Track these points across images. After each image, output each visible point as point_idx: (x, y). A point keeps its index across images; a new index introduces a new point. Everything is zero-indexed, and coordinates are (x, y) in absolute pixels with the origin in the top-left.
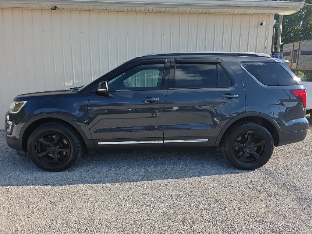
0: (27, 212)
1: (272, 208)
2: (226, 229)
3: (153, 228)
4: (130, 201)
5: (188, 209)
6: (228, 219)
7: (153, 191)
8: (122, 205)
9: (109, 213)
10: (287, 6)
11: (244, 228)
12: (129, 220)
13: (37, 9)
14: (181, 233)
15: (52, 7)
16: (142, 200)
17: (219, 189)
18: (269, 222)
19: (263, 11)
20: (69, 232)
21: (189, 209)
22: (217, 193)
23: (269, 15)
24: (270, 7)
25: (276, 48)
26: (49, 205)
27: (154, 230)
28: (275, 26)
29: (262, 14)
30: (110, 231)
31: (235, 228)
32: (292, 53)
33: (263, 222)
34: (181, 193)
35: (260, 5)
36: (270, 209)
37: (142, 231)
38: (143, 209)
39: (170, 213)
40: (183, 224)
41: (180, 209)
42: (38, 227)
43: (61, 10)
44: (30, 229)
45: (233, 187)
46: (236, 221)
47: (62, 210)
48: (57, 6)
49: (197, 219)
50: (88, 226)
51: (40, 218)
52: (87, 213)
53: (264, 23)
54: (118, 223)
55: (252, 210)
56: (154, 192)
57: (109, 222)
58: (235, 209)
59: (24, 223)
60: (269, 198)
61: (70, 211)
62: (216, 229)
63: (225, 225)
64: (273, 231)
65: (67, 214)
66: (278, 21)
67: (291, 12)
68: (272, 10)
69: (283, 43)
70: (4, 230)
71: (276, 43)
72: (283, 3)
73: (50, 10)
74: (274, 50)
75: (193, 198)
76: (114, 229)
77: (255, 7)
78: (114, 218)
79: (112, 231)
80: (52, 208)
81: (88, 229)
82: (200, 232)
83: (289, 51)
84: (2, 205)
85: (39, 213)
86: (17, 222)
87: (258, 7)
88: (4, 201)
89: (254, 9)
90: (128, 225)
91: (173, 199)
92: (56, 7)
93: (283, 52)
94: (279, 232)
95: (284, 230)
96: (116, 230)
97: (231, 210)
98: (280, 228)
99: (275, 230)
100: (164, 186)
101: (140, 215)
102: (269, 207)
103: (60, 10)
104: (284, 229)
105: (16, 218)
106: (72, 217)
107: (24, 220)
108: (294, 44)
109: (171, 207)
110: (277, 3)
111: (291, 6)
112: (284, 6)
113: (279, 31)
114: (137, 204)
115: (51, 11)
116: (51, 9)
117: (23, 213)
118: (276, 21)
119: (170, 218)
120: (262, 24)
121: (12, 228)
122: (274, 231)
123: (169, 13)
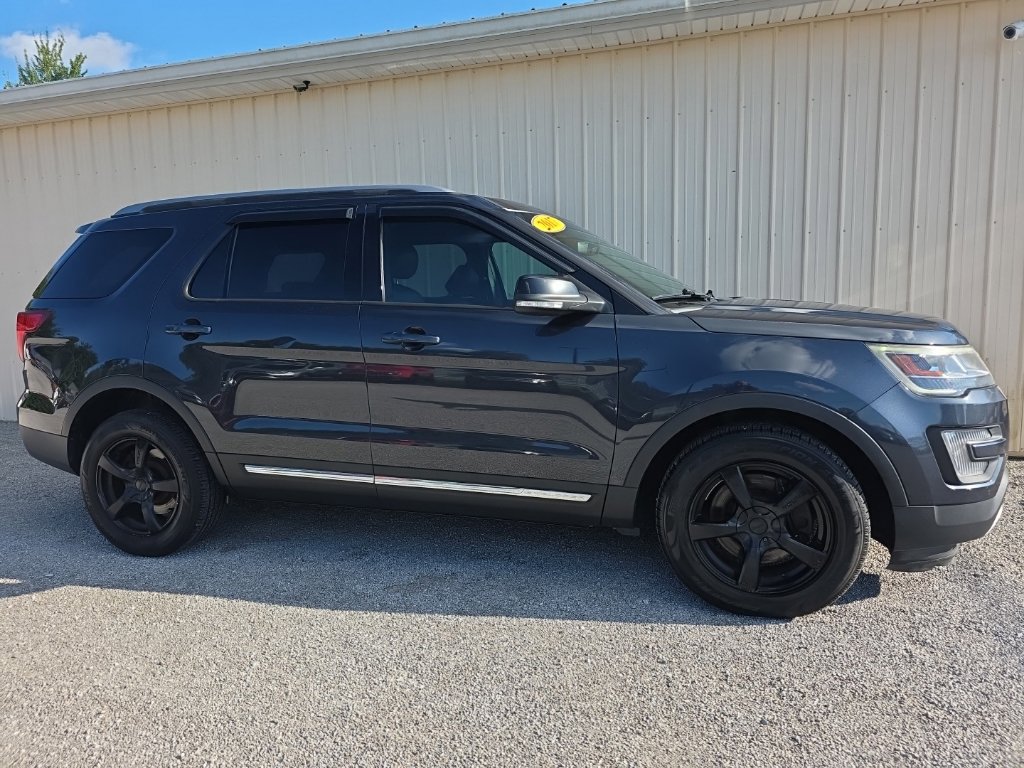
13: (265, 95)
15: (296, 84)
43: (321, 89)
53: (1021, 29)
92: (307, 83)
103: (319, 91)
115: (299, 95)
116: (294, 89)
120: (1010, 33)
123: (635, 46)
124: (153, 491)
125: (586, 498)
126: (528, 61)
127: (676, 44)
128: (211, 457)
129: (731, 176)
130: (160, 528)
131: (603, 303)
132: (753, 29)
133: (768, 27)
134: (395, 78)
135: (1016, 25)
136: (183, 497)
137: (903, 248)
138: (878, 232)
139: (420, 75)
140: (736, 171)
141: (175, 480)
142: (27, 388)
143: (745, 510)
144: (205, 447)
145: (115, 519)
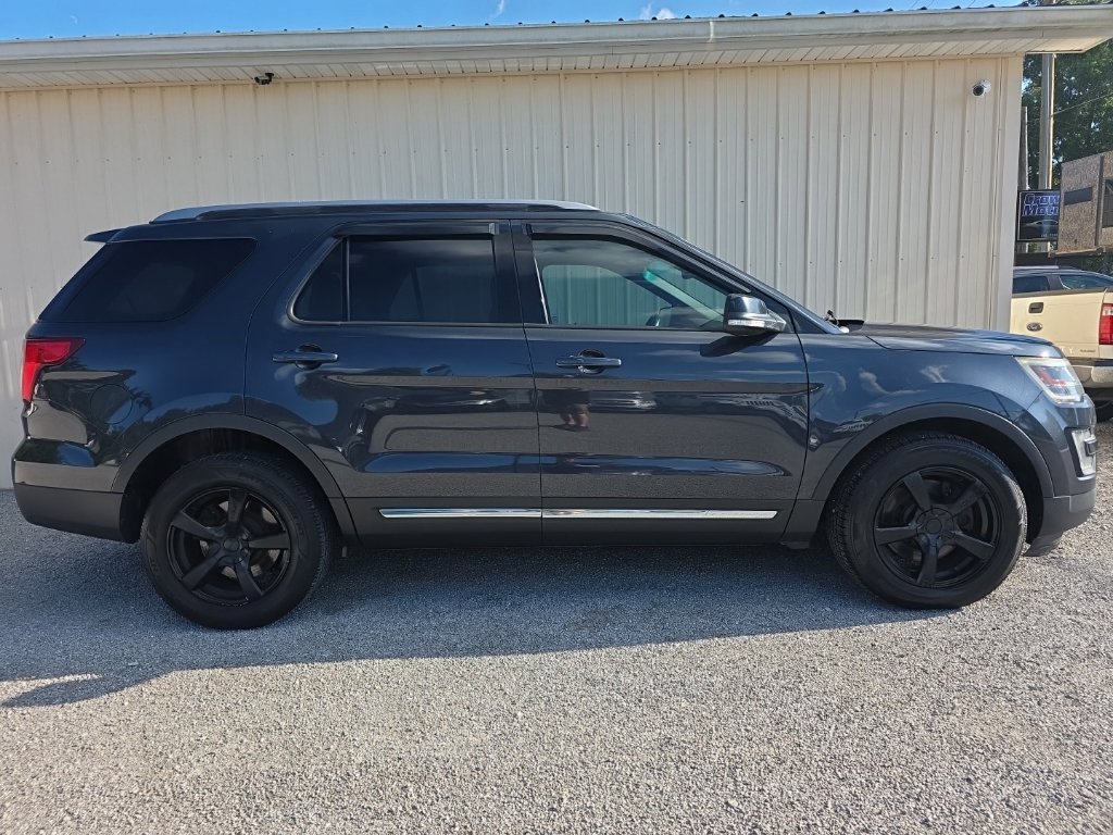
0: (204, 738)
1: (1049, 724)
2: (887, 793)
3: (628, 787)
4: (542, 703)
5: (747, 730)
6: (890, 760)
7: (618, 672)
8: (515, 716)
9: (474, 741)
10: (1070, 21)
11: (950, 789)
12: (545, 764)
13: (211, 84)
14: (727, 803)
15: (258, 75)
16: (583, 699)
17: (851, 665)
18: (1042, 772)
19: (981, 43)
20: (347, 798)
21: (749, 728)
22: (846, 677)
23: (1000, 58)
24: (1006, 30)
25: (1034, 180)
26: (274, 715)
27: (633, 795)
28: (1026, 101)
29: (975, 58)
30: (482, 795)
31: (919, 790)
32: (1096, 190)
33: (1020, 771)
34: (718, 680)
35: (968, 24)
36: (1046, 729)
37: (590, 797)
38: (590, 730)
39: (684, 742)
40: (732, 775)
41: (717, 730)
42: (246, 781)
43: (286, 83)
44: (220, 788)
45: (902, 656)
46: (922, 770)
47: (317, 732)
48: (275, 70)
49: (781, 762)
50: (408, 779)
51: (249, 755)
52: (400, 742)
53: (987, 88)
54: (508, 773)
55: (978, 732)
56: (621, 676)
57: (477, 769)
58: (913, 729)
59: (199, 771)
60: (1037, 693)
61: (343, 734)
62: (850, 792)
63: (881, 780)
64: (1060, 800)
65: (335, 744)
66: (1038, 82)
67: (1083, 44)
68: (1014, 41)
69: (1061, 160)
70: (136, 792)
71: (1034, 163)
72: (1053, 14)
73: (251, 86)
74: (1028, 188)
75: (760, 694)
76: (495, 789)
77: (952, 32)
78: (491, 756)
79: (488, 795)
80: (283, 724)
81: (411, 790)
82: (792, 803)
83: (1085, 185)
84: (123, 718)
85: (245, 741)
86: (177, 767)
87: (962, 32)
88: (126, 704)
89: (947, 41)
90: (541, 777)
91: (688, 696)
92: (270, 75)
93: (1063, 190)
94: (1079, 803)
95: (1098, 798)
96: (502, 793)
97: (900, 734)
98: (1085, 792)
99: (1066, 796)
100: (654, 656)
101: (582, 748)
102: (1041, 724)
103: (282, 86)
104: (1099, 794)
105: (171, 756)
106: (352, 751)
107: (198, 761)
108: (1102, 158)
109: (686, 722)
110: (1029, 14)
111: (1084, 21)
112: (1058, 22)
113: (1045, 114)
114: (566, 714)
115: (255, 87)
116: (254, 82)
117: (192, 739)
118: (1029, 81)
119: (684, 758)
120: (978, 91)
121: (162, 787)
122: (1063, 799)
123: (646, 70)
124: (248, 548)
125: (771, 514)
126: (535, 75)
127: (686, 72)
128: (337, 505)
129: (740, 207)
130: (262, 593)
131: (785, 322)
132: (759, 66)
133: (773, 65)
134: (380, 79)
135: (983, 83)
136: (297, 552)
137: (890, 279)
138: (870, 263)
139: (411, 79)
140: (745, 202)
141: (286, 535)
142: (27, 435)
143: (924, 513)
144: (329, 491)
145: (194, 589)
